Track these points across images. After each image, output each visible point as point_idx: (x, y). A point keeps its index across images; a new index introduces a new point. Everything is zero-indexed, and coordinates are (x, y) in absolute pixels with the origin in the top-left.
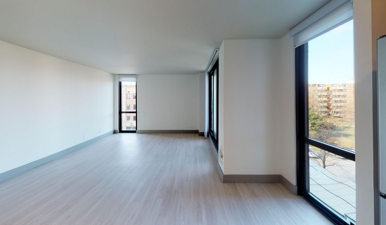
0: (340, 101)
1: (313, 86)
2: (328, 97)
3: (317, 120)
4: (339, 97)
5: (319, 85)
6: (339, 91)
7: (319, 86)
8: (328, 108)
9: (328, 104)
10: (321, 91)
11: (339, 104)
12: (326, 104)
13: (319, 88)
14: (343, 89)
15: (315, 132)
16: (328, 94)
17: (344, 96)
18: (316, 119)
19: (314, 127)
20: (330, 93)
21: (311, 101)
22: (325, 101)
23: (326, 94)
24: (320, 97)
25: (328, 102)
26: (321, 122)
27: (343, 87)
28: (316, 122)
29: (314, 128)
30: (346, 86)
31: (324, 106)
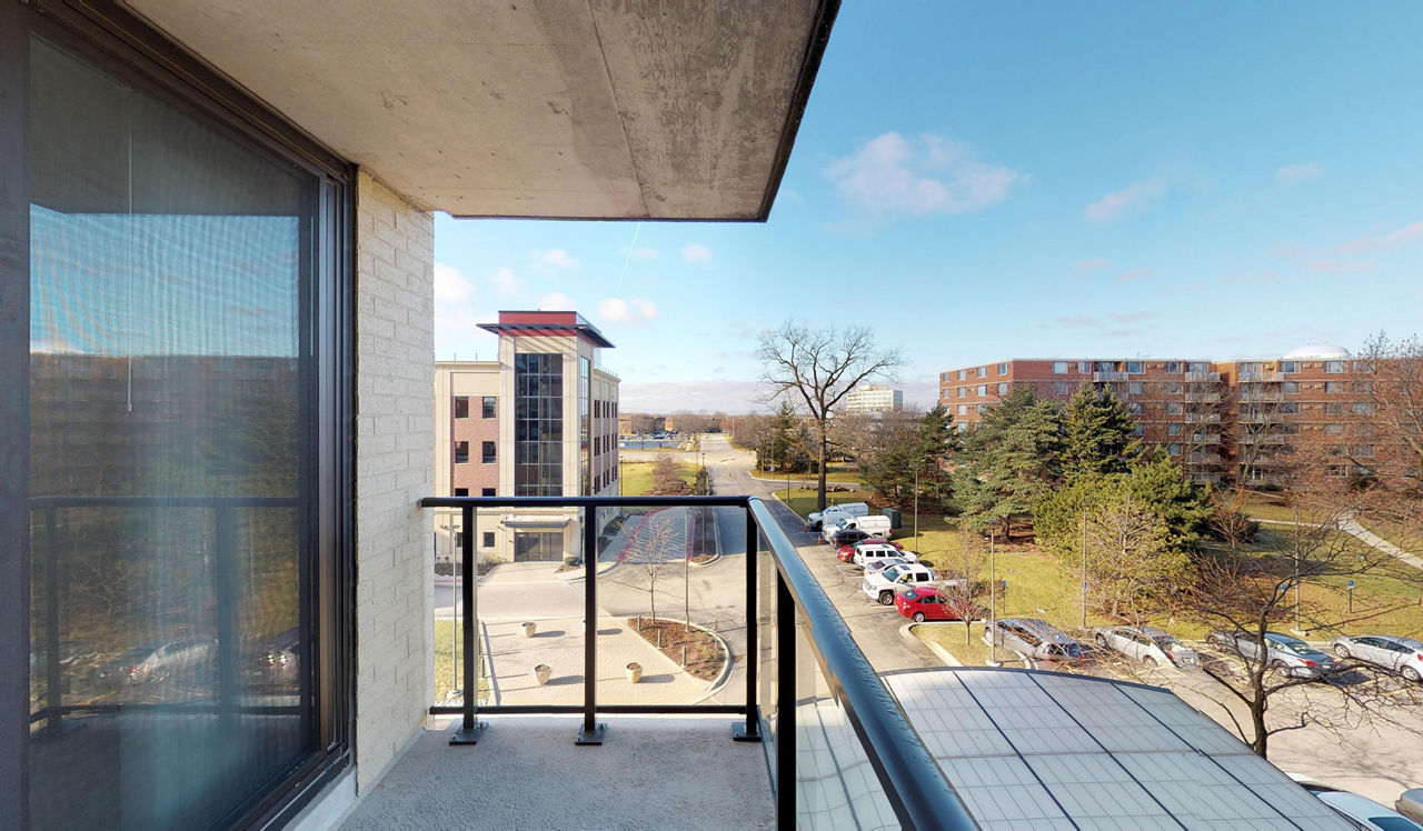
0: (1272, 425)
1: (1166, 367)
2: (1223, 410)
3: (1188, 505)
4: (1268, 411)
5: (1187, 366)
6: (1269, 387)
7: (1191, 368)
8: (1223, 452)
9: (1223, 436)
10: (1198, 388)
11: (1267, 439)
12: (1215, 439)
13: (1189, 377)
14: (1281, 379)
15: (1184, 558)
16: (1226, 399)
17: (1288, 408)
18: (1187, 499)
19: (1178, 534)
20: (1232, 395)
21: (1160, 427)
22: (1214, 428)
23: (1214, 398)
24: (1194, 410)
25: (1224, 430)
26: (1207, 512)
27: (1282, 374)
28: (1186, 515)
29: (1179, 542)
30: (1293, 370)
31: (1207, 446)
